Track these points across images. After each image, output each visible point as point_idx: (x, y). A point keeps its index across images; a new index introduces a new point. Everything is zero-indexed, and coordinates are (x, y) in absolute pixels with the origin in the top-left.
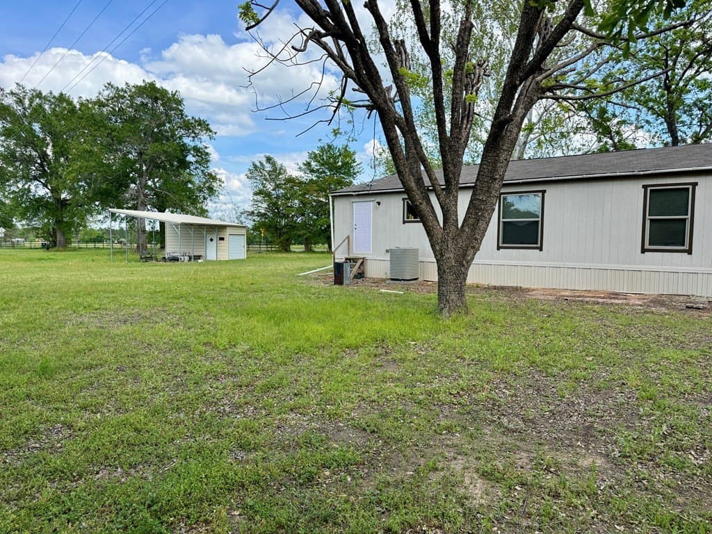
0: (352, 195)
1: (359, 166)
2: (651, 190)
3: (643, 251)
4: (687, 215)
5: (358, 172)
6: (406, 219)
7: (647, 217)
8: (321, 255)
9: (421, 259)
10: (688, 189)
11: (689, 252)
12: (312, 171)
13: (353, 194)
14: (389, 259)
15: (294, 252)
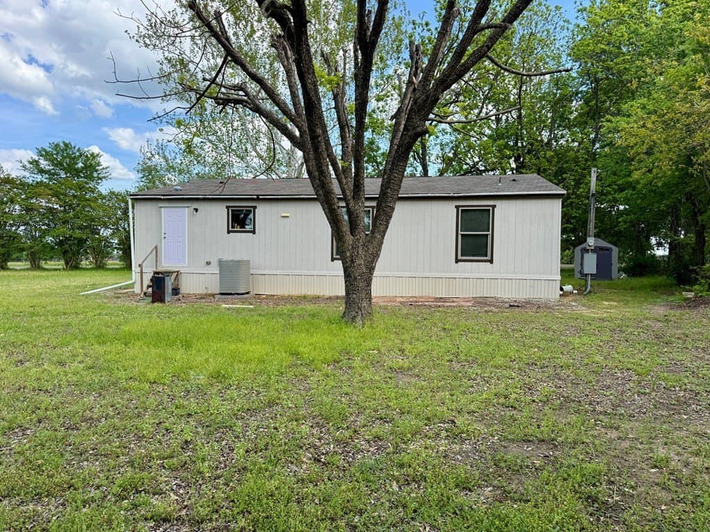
0: (160, 199)
1: (104, 171)
2: (462, 210)
3: (457, 261)
4: (489, 231)
5: (104, 177)
6: (230, 229)
7: (460, 232)
8: (56, 273)
9: (252, 271)
10: (489, 210)
11: (491, 261)
12: (42, 171)
13: (162, 197)
14: (218, 272)
15: (13, 269)
